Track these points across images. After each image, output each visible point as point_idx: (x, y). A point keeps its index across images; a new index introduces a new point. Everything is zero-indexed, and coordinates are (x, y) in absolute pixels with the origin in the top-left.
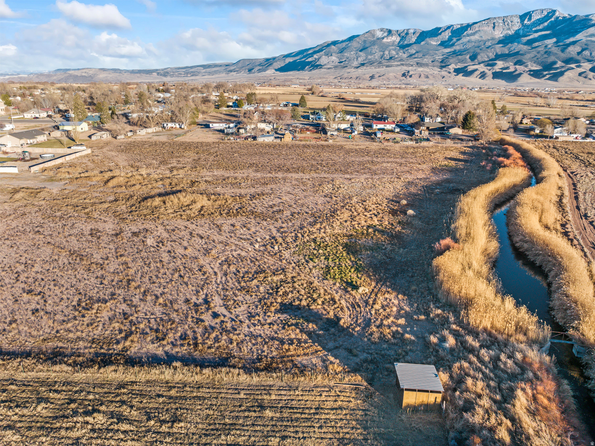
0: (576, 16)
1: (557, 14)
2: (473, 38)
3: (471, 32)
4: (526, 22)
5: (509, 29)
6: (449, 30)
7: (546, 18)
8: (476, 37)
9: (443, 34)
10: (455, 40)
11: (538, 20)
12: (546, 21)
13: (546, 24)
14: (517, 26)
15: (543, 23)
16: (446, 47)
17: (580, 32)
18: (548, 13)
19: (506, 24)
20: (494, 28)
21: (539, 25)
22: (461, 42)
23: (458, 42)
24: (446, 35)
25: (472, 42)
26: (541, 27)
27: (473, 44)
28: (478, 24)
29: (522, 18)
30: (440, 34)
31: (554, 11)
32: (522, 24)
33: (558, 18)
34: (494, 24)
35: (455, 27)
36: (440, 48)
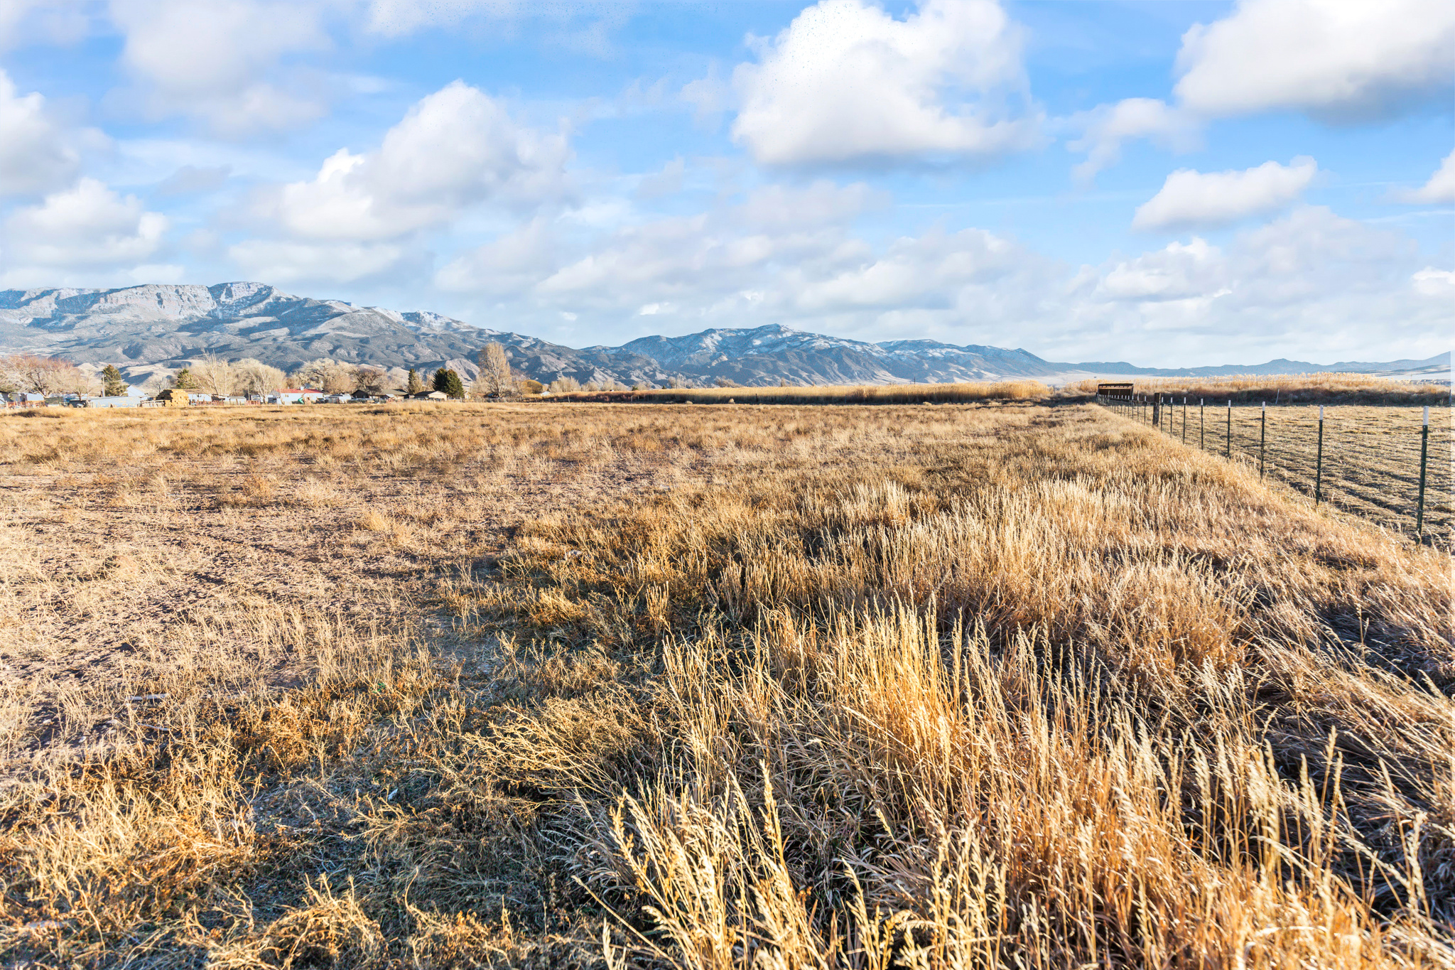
0: (306, 300)
1: (275, 293)
2: (117, 317)
3: (108, 306)
4: (223, 298)
5: (194, 307)
6: (52, 298)
7: (259, 297)
8: (125, 316)
9: (34, 303)
10: (71, 318)
11: (247, 298)
12: (261, 301)
13: (262, 306)
14: (207, 305)
15: (255, 303)
16: (51, 330)
17: (321, 322)
18: (260, 290)
19: (185, 298)
20: (161, 302)
21: (250, 305)
22: (88, 322)
23: (83, 323)
24: (46, 307)
25: (117, 324)
26: (254, 310)
27: (122, 328)
28: (123, 293)
29: (216, 291)
30: (27, 303)
31: (269, 289)
32: (218, 302)
33: (279, 298)
34: (158, 295)
35: (65, 295)
36: (34, 331)
